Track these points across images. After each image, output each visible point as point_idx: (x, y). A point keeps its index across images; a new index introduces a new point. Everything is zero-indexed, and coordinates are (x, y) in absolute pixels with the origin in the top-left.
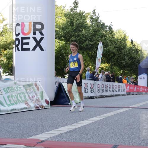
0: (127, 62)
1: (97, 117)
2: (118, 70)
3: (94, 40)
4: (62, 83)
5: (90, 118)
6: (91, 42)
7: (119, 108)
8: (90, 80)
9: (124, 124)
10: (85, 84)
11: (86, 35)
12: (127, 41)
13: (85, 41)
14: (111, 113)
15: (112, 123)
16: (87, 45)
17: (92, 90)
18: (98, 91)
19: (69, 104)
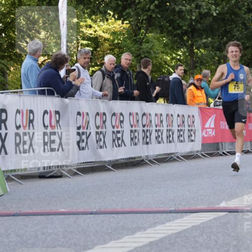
0: (204, 10)
7: (171, 212)
8: (42, 93)
10: (18, 111)
14: (138, 235)
17: (53, 138)
18: (78, 143)
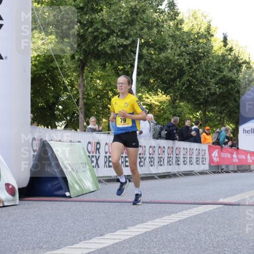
1: (137, 226)
2: (190, 110)
3: (130, 36)
4: (50, 142)
5: (120, 228)
6: (122, 40)
9: (205, 243)
11: (112, 20)
12: (213, 39)
13: (108, 35)
15: (174, 240)
16: (113, 47)
18: (140, 163)
19: (67, 194)
